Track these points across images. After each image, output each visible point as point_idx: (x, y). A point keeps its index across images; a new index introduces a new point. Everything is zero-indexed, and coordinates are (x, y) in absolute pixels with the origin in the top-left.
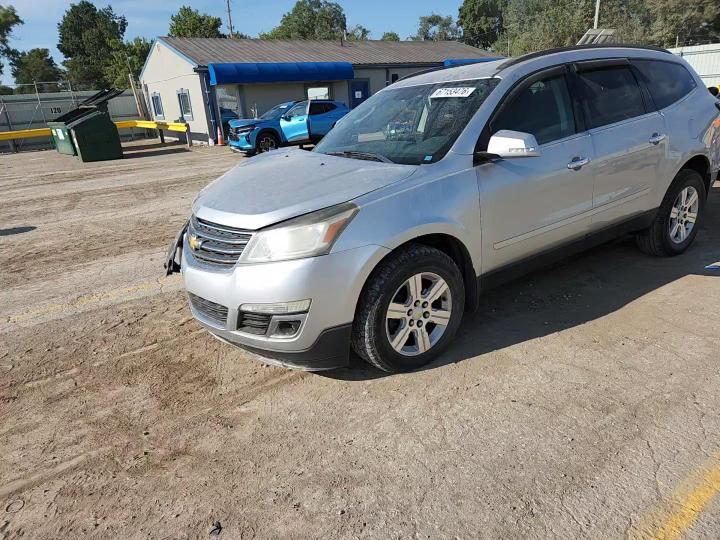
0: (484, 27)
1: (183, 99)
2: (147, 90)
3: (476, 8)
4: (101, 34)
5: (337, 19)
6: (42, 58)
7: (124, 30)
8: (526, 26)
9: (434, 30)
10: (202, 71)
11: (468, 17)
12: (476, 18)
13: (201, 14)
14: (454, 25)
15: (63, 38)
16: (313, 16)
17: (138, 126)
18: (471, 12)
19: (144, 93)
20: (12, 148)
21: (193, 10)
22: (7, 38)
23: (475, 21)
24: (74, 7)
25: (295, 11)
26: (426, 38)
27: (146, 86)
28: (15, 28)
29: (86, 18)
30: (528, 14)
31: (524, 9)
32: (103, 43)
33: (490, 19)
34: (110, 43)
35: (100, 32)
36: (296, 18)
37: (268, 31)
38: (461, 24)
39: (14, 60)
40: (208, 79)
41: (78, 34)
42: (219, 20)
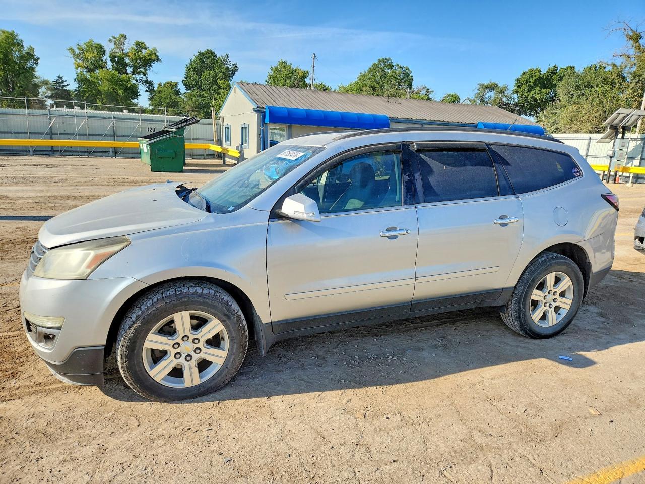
0: (537, 97)
1: (244, 130)
2: (223, 122)
3: (532, 80)
4: (216, 75)
5: (405, 79)
6: (173, 88)
7: (234, 74)
8: (575, 99)
9: (491, 95)
10: (260, 111)
11: (524, 86)
12: (530, 89)
13: (294, 67)
14: (509, 92)
15: (187, 76)
16: (385, 75)
17: (210, 148)
18: (527, 82)
19: (221, 124)
20: (111, 153)
21: (288, 63)
22: (147, 71)
23: (530, 91)
24: (200, 53)
25: (370, 71)
26: (482, 100)
27: (223, 118)
28: (155, 65)
29: (207, 62)
30: (578, 89)
31: (574, 84)
32: (215, 82)
33: (544, 91)
34: (220, 82)
35: (215, 73)
36: (371, 76)
37: (346, 84)
38: (517, 92)
39: (149, 88)
40: (264, 117)
41: (199, 73)
42: (308, 72)
